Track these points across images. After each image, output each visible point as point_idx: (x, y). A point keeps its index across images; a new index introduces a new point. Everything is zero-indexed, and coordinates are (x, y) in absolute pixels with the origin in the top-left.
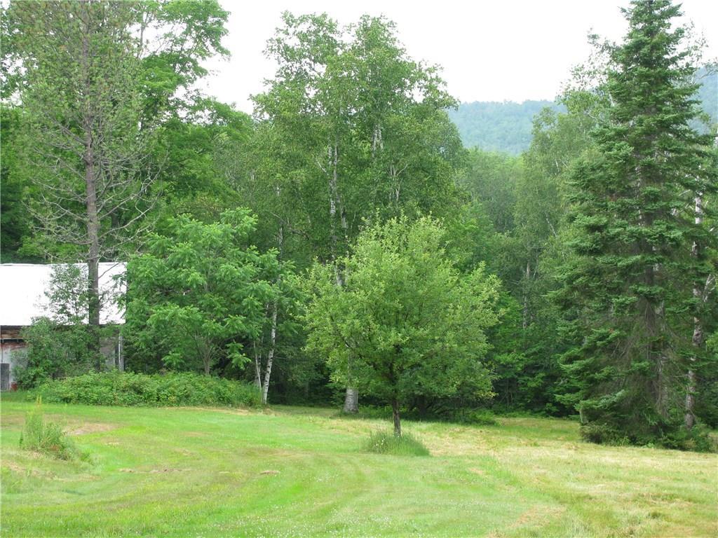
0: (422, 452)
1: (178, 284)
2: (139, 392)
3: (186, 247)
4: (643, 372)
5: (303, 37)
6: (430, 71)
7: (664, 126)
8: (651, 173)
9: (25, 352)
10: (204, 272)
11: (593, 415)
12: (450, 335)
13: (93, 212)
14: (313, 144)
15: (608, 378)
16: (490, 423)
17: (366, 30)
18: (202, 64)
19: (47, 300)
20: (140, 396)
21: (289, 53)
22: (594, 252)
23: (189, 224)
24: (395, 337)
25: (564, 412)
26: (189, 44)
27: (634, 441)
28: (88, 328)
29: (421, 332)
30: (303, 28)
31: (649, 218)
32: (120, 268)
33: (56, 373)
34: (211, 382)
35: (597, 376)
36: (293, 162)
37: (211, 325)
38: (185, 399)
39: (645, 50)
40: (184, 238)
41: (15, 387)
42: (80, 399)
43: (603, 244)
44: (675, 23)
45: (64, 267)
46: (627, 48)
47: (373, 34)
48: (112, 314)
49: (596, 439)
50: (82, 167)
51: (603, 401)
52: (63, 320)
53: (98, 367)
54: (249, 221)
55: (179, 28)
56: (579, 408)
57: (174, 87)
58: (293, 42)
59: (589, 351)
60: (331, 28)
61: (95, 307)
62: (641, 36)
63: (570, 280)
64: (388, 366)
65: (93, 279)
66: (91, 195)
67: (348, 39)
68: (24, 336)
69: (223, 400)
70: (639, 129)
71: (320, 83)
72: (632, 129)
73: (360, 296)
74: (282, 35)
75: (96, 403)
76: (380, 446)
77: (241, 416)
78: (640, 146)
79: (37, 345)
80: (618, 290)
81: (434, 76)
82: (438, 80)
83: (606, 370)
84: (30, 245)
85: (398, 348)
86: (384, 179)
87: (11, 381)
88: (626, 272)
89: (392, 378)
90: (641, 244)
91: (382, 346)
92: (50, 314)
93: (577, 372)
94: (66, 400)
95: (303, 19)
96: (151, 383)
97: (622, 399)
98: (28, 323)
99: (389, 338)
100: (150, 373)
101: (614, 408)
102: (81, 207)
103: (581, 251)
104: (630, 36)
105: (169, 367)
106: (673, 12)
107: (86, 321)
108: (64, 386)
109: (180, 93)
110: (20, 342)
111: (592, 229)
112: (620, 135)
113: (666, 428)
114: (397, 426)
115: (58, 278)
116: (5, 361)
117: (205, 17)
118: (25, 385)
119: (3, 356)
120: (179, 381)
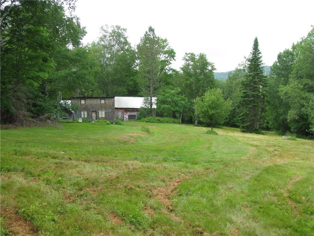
0: (217, 134)
1: (166, 101)
2: (159, 121)
3: (168, 94)
4: (253, 120)
5: (189, 57)
6: (212, 64)
7: (258, 74)
8: (255, 83)
9: (139, 113)
10: (171, 99)
11: (243, 127)
12: (223, 112)
13: (151, 88)
14: (191, 77)
15: (246, 121)
16: (221, 128)
17: (201, 56)
18: (170, 62)
19: (143, 104)
20: (160, 122)
21: (187, 60)
22: (245, 97)
23: (169, 90)
24: (213, 112)
25: (237, 127)
26: (168, 58)
27: (251, 132)
28: (150, 109)
29: (218, 111)
30: (189, 55)
31: (254, 91)
32: (156, 98)
33: (145, 117)
34: (172, 119)
35: (244, 120)
36: (187, 80)
37: (173, 109)
38: (168, 122)
39: (255, 60)
40: (168, 93)
41: (137, 119)
42: (149, 122)
43: (246, 96)
44: (260, 55)
45: (146, 98)
46: (251, 59)
47: (202, 57)
48: (154, 106)
49: (243, 132)
50: (150, 80)
51: (245, 125)
52: (145, 107)
53: (152, 116)
54: (179, 90)
55: (167, 55)
56: (241, 126)
57: (166, 66)
58: (188, 58)
59: (243, 115)
60: (194, 55)
61: (151, 105)
62: (254, 57)
63: (240, 102)
64: (211, 117)
65: (151, 100)
66: (151, 85)
67: (197, 58)
68: (139, 110)
69: (174, 123)
70: (254, 75)
71: (192, 65)
72: (252, 75)
73: (206, 104)
74: (185, 57)
75: (152, 122)
76: (209, 133)
77: (178, 125)
78: (254, 78)
79: (141, 112)
80: (249, 104)
81: (212, 65)
82: (214, 66)
83: (246, 119)
84: (139, 94)
85: (213, 114)
86: (204, 83)
87: (136, 118)
88: (250, 101)
89: (211, 119)
90: (253, 96)
92: (143, 106)
93: (241, 119)
94: (146, 122)
95: (189, 54)
96: (162, 119)
97: (249, 124)
98: (140, 108)
99: (211, 112)
100: (161, 117)
101: (247, 126)
102: (149, 87)
103: (242, 97)
104: (252, 57)
105: (164, 116)
106: (260, 53)
107: (150, 108)
108: (146, 119)
109: (167, 67)
110: (138, 111)
111: (244, 93)
112: (250, 75)
113: (257, 130)
114: (212, 129)
115: (145, 100)
116: (135, 114)
117: (171, 54)
118: (139, 119)
119: (135, 113)
120: (166, 119)
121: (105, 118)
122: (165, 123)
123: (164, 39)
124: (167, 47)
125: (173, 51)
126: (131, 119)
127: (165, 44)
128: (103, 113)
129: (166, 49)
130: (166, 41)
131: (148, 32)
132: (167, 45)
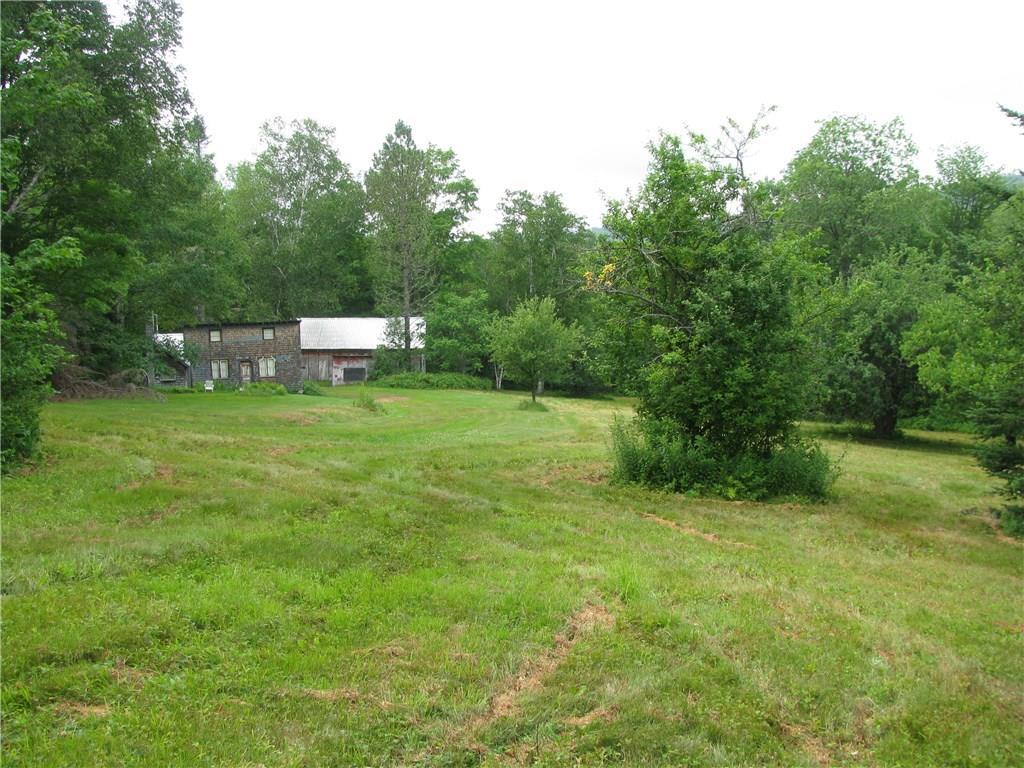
1: (448, 328)
2: (428, 382)
3: (451, 310)
5: (515, 202)
6: (581, 219)
9: (373, 362)
10: (461, 322)
12: (557, 354)
13: (407, 292)
14: (520, 257)
16: (611, 399)
17: (547, 198)
18: (466, 215)
19: (384, 336)
20: (428, 385)
21: (509, 211)
23: (453, 297)
26: (458, 206)
28: (404, 350)
29: (543, 353)
30: (515, 197)
32: (420, 320)
33: (388, 373)
34: (464, 377)
36: (509, 266)
37: (465, 349)
38: (450, 386)
40: (452, 305)
41: (368, 379)
42: (398, 385)
45: (393, 319)
47: (551, 201)
48: (417, 344)
50: (403, 268)
52: (392, 346)
53: (409, 370)
54: (484, 296)
55: (453, 198)
57: (451, 228)
58: (510, 205)
60: (530, 197)
61: (408, 340)
64: (528, 369)
65: (407, 325)
66: (406, 284)
67: (538, 202)
68: (373, 354)
69: (470, 387)
71: (524, 225)
74: (504, 201)
75: (406, 387)
76: (525, 407)
77: (479, 394)
79: (379, 359)
81: (582, 221)
82: (585, 223)
84: (378, 308)
85: (532, 360)
86: (556, 275)
87: (367, 376)
91: (524, 360)
92: (386, 343)
94: (392, 386)
95: (515, 193)
96: (434, 378)
98: (375, 348)
99: (527, 356)
100: (435, 373)
102: (401, 290)
105: (444, 370)
107: (403, 347)
108: (391, 379)
109: (454, 230)
110: (370, 357)
114: (534, 398)
115: (390, 326)
116: (364, 366)
117: (467, 192)
118: (373, 378)
119: (363, 364)
120: (448, 377)
121: (277, 379)
122: (443, 389)
123: (445, 150)
124: (455, 172)
125: (472, 186)
126: (352, 380)
127: (449, 165)
128: (271, 364)
129: (453, 179)
130: (450, 155)
131: (394, 136)
132: (454, 166)
